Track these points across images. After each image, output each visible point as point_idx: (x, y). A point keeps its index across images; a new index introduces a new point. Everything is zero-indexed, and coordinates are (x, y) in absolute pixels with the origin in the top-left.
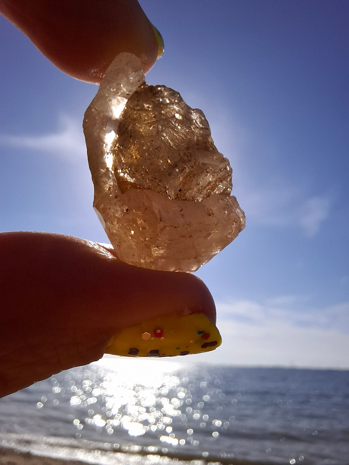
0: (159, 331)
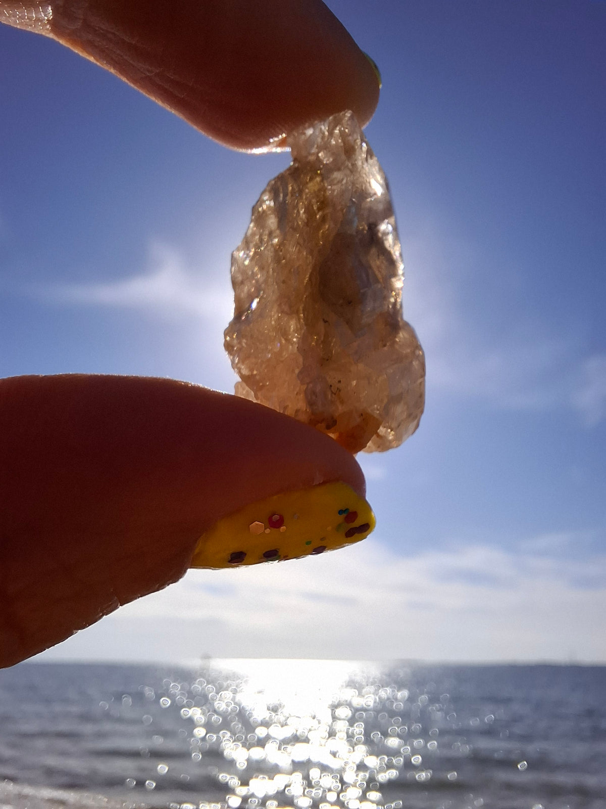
0: (276, 517)
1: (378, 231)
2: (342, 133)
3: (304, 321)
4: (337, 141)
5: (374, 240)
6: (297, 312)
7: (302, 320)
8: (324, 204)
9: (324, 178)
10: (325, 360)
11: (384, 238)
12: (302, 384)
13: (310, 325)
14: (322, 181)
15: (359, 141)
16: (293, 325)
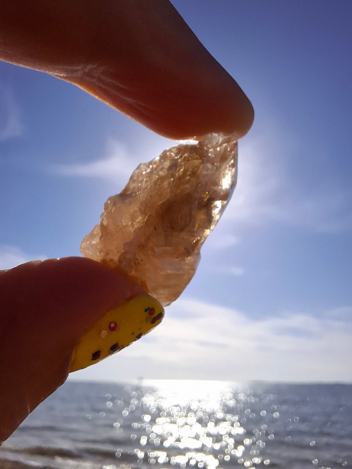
0: (113, 325)
1: (213, 203)
2: (226, 148)
3: (146, 220)
4: (220, 150)
5: (208, 206)
6: (146, 214)
7: (145, 219)
8: (194, 174)
9: (203, 163)
10: (142, 247)
11: (214, 208)
12: (124, 249)
13: (147, 224)
14: (201, 163)
15: (231, 157)
16: (140, 219)
